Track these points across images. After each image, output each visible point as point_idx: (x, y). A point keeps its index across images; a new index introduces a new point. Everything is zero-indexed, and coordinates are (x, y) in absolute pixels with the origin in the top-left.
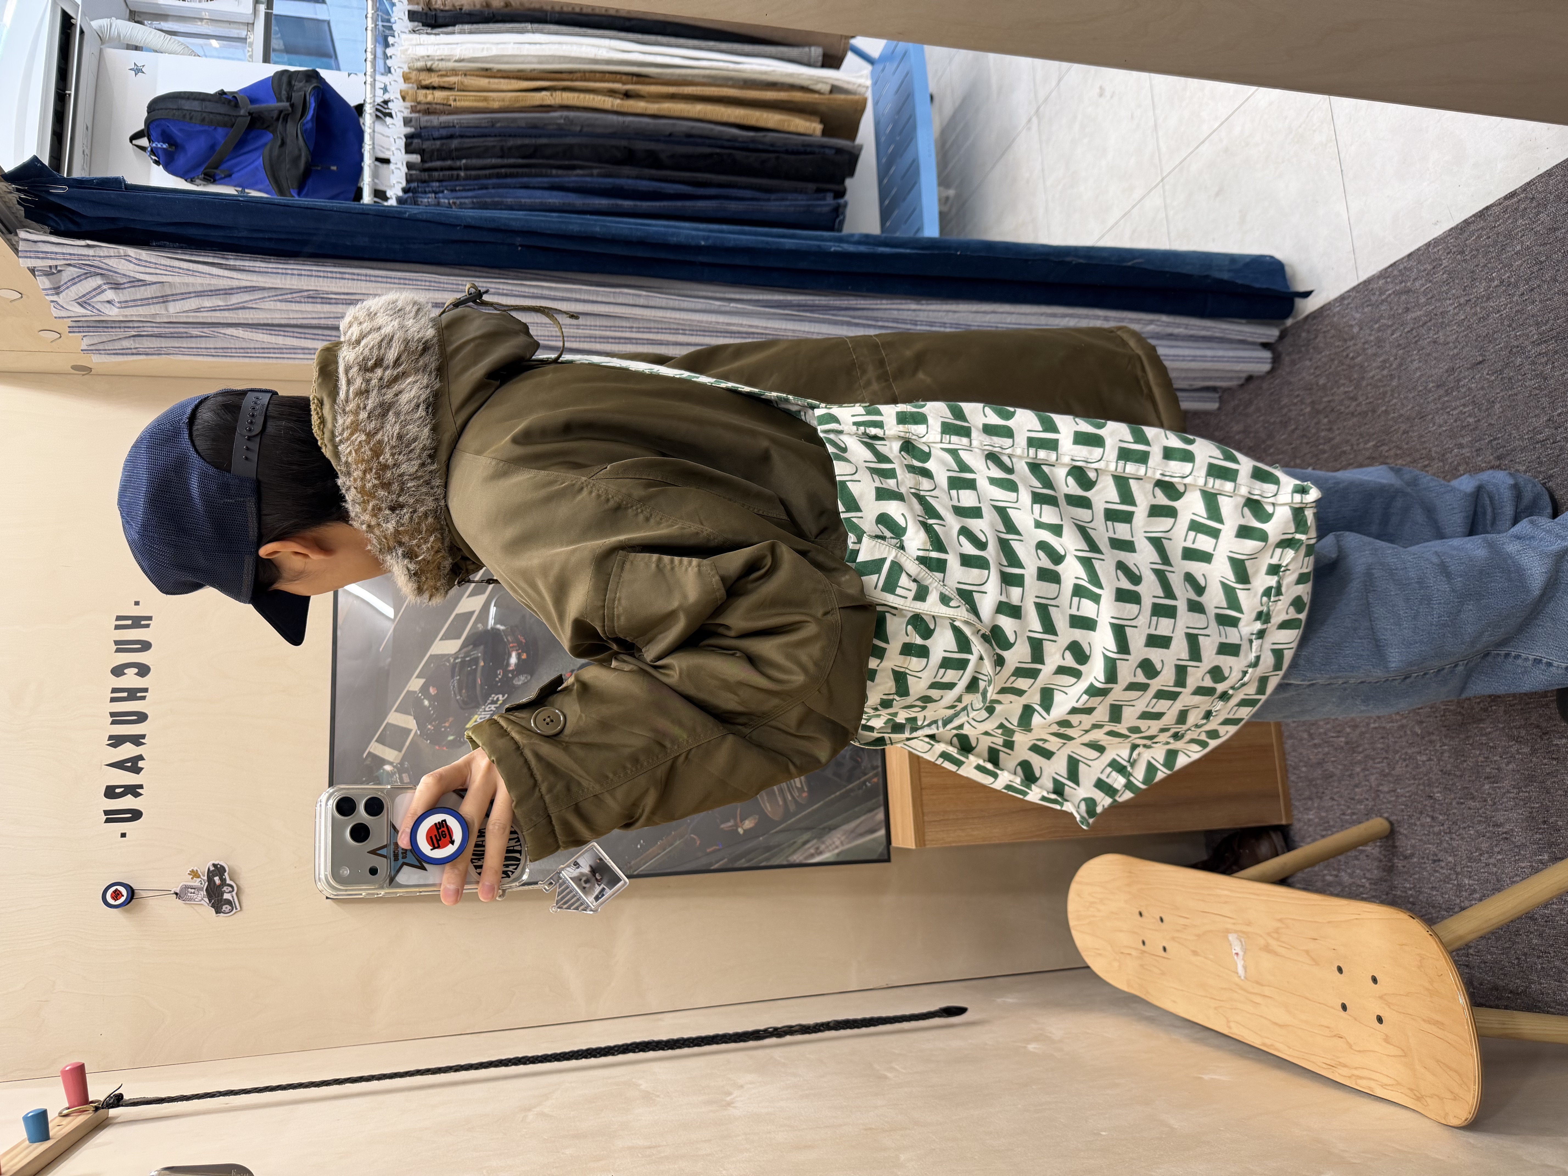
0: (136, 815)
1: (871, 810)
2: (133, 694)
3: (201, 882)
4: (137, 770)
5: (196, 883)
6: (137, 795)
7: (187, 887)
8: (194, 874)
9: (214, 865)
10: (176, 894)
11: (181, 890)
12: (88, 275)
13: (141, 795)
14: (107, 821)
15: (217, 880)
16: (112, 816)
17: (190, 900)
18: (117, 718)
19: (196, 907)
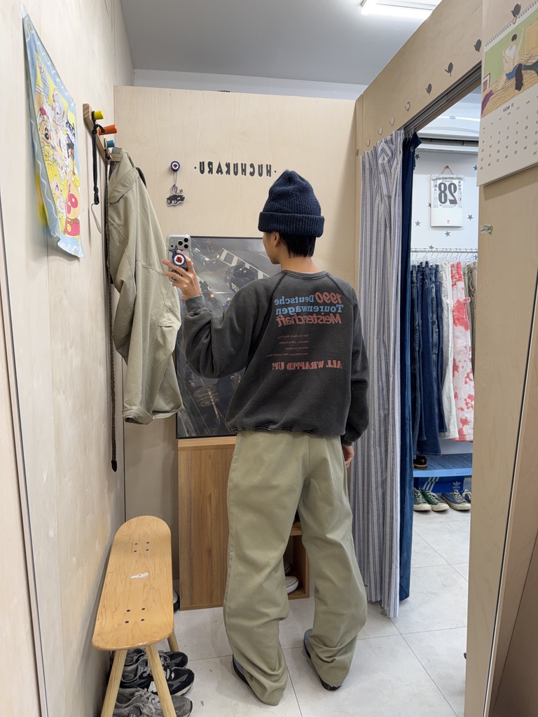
0: (202, 172)
1: (196, 431)
2: (244, 171)
3: (178, 193)
4: (217, 172)
5: (178, 191)
6: (209, 172)
7: (177, 188)
8: (181, 191)
9: (184, 198)
10: (175, 185)
12: (392, 151)
14: (200, 163)
15: (179, 198)
16: (202, 164)
17: (172, 190)
18: (236, 166)
19: (170, 192)
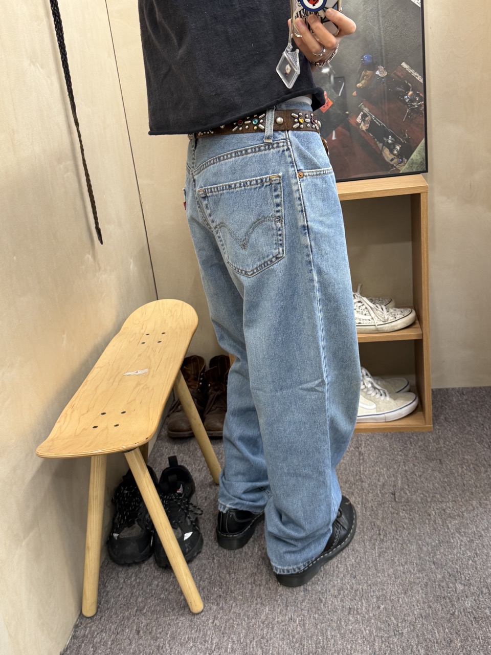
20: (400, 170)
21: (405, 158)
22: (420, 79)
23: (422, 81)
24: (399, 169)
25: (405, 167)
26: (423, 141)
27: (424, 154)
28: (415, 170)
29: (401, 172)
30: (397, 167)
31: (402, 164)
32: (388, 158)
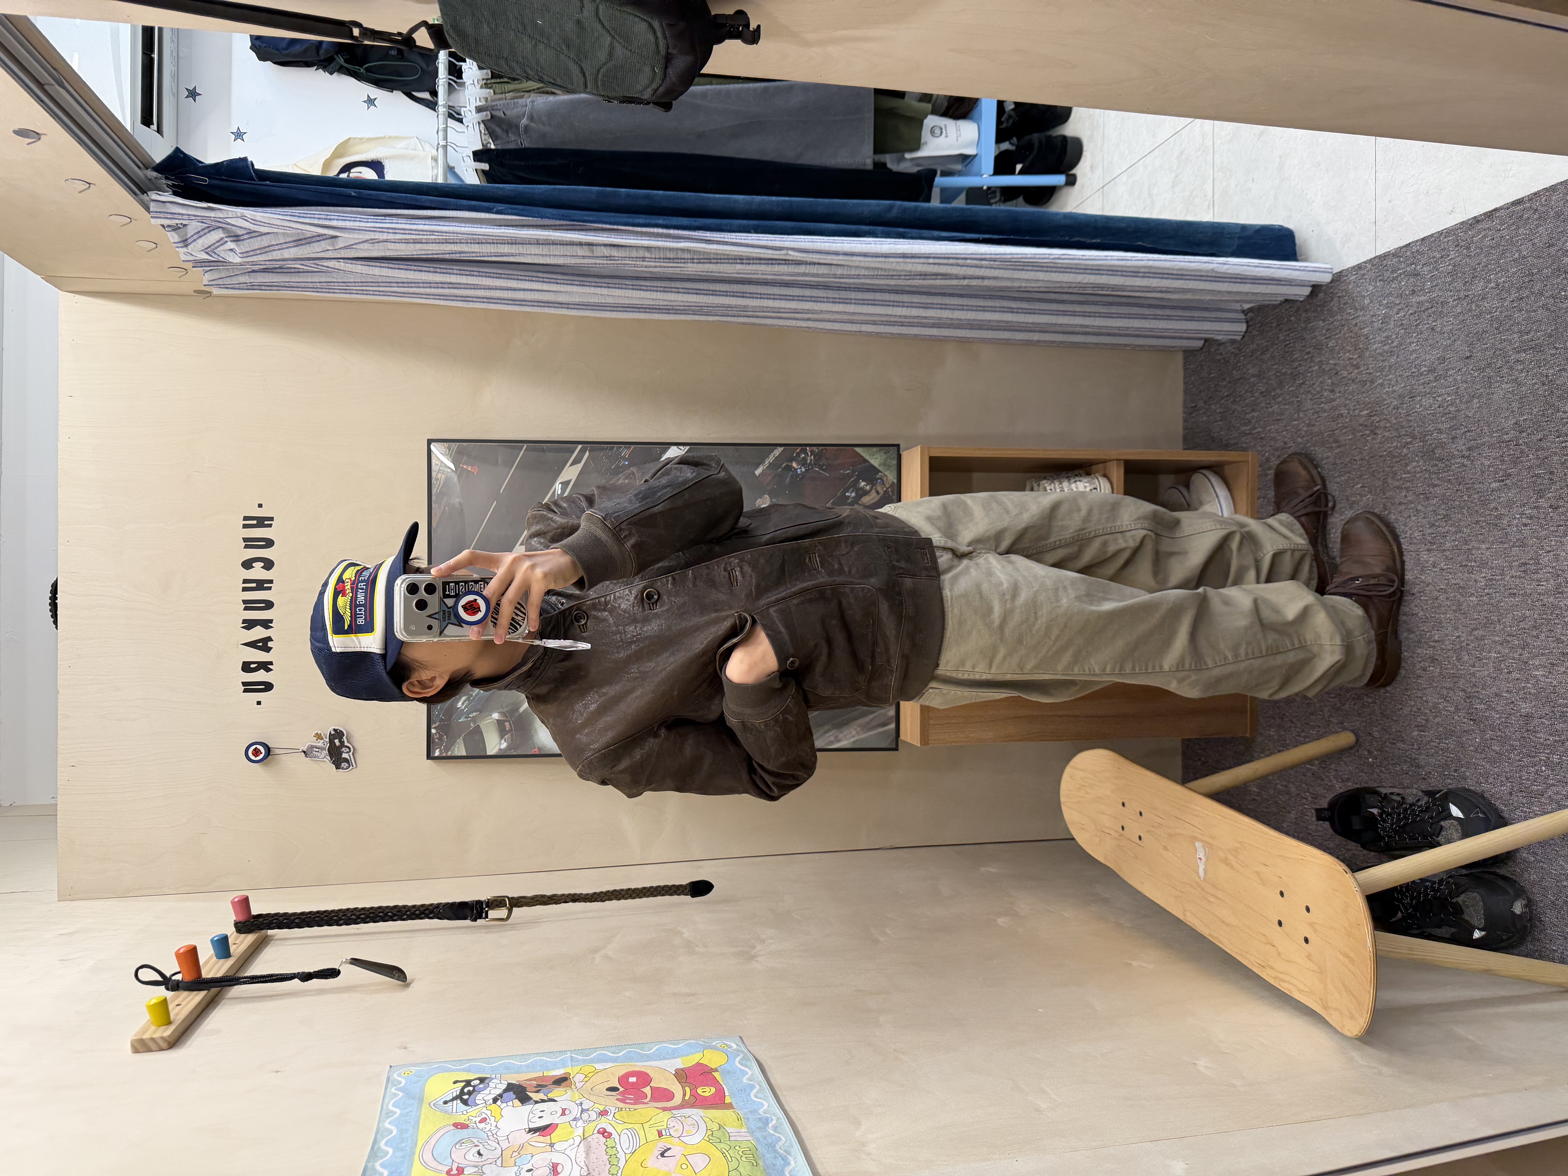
0: (268, 687)
2: (261, 585)
3: (324, 743)
4: (268, 650)
5: (320, 744)
6: (268, 670)
7: (312, 747)
8: (319, 737)
9: (335, 730)
10: (304, 752)
11: (308, 749)
13: (271, 670)
14: (245, 691)
15: (337, 741)
16: (249, 687)
17: (315, 757)
18: (249, 605)
19: (321, 764)
20: (893, 483)
21: (877, 474)
22: (778, 451)
23: (781, 449)
24: (890, 483)
25: (888, 475)
26: (858, 449)
27: (875, 449)
28: (895, 462)
29: (895, 481)
30: (887, 486)
31: (885, 479)
32: (873, 499)
